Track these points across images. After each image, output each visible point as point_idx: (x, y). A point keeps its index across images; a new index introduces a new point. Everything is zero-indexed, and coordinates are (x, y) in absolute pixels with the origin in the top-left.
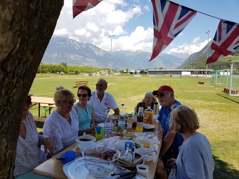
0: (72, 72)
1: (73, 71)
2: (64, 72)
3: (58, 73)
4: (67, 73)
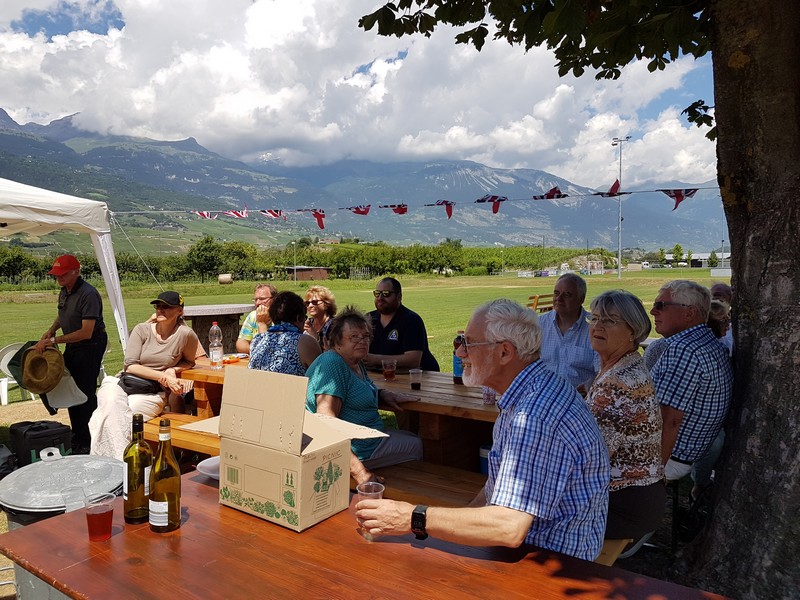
0: (476, 268)
1: (479, 265)
2: (453, 268)
3: (435, 271)
4: (461, 270)
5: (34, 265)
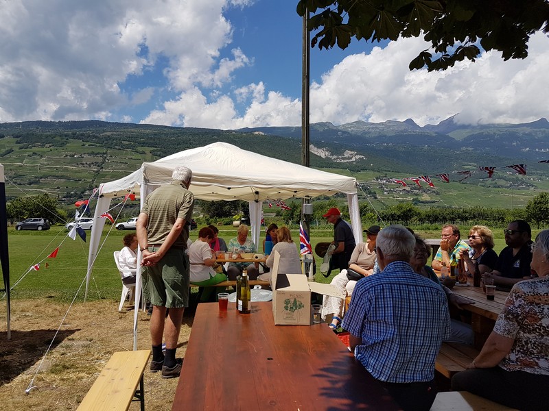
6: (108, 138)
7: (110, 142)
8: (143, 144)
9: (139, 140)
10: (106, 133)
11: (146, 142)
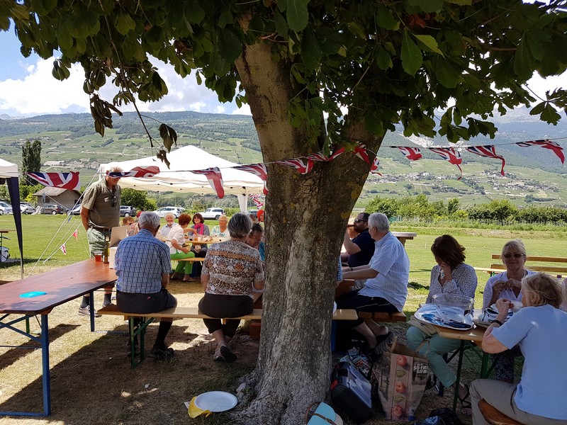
5: (515, 213)
6: (202, 129)
7: (204, 133)
8: (234, 135)
9: (230, 131)
10: (199, 124)
11: (237, 133)
